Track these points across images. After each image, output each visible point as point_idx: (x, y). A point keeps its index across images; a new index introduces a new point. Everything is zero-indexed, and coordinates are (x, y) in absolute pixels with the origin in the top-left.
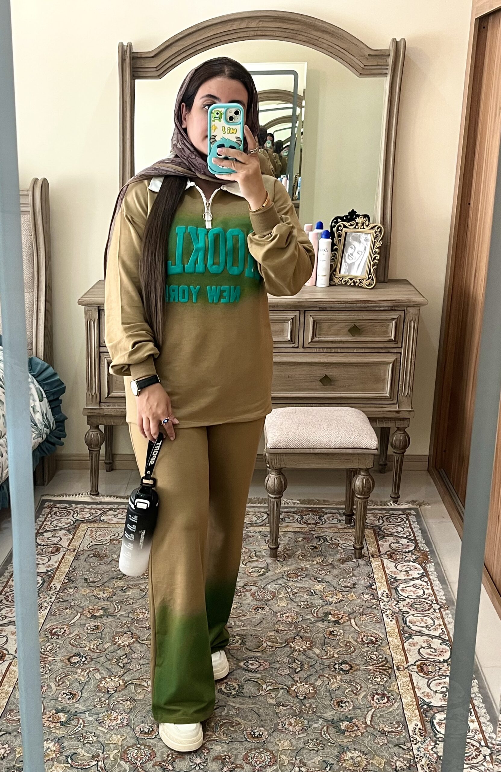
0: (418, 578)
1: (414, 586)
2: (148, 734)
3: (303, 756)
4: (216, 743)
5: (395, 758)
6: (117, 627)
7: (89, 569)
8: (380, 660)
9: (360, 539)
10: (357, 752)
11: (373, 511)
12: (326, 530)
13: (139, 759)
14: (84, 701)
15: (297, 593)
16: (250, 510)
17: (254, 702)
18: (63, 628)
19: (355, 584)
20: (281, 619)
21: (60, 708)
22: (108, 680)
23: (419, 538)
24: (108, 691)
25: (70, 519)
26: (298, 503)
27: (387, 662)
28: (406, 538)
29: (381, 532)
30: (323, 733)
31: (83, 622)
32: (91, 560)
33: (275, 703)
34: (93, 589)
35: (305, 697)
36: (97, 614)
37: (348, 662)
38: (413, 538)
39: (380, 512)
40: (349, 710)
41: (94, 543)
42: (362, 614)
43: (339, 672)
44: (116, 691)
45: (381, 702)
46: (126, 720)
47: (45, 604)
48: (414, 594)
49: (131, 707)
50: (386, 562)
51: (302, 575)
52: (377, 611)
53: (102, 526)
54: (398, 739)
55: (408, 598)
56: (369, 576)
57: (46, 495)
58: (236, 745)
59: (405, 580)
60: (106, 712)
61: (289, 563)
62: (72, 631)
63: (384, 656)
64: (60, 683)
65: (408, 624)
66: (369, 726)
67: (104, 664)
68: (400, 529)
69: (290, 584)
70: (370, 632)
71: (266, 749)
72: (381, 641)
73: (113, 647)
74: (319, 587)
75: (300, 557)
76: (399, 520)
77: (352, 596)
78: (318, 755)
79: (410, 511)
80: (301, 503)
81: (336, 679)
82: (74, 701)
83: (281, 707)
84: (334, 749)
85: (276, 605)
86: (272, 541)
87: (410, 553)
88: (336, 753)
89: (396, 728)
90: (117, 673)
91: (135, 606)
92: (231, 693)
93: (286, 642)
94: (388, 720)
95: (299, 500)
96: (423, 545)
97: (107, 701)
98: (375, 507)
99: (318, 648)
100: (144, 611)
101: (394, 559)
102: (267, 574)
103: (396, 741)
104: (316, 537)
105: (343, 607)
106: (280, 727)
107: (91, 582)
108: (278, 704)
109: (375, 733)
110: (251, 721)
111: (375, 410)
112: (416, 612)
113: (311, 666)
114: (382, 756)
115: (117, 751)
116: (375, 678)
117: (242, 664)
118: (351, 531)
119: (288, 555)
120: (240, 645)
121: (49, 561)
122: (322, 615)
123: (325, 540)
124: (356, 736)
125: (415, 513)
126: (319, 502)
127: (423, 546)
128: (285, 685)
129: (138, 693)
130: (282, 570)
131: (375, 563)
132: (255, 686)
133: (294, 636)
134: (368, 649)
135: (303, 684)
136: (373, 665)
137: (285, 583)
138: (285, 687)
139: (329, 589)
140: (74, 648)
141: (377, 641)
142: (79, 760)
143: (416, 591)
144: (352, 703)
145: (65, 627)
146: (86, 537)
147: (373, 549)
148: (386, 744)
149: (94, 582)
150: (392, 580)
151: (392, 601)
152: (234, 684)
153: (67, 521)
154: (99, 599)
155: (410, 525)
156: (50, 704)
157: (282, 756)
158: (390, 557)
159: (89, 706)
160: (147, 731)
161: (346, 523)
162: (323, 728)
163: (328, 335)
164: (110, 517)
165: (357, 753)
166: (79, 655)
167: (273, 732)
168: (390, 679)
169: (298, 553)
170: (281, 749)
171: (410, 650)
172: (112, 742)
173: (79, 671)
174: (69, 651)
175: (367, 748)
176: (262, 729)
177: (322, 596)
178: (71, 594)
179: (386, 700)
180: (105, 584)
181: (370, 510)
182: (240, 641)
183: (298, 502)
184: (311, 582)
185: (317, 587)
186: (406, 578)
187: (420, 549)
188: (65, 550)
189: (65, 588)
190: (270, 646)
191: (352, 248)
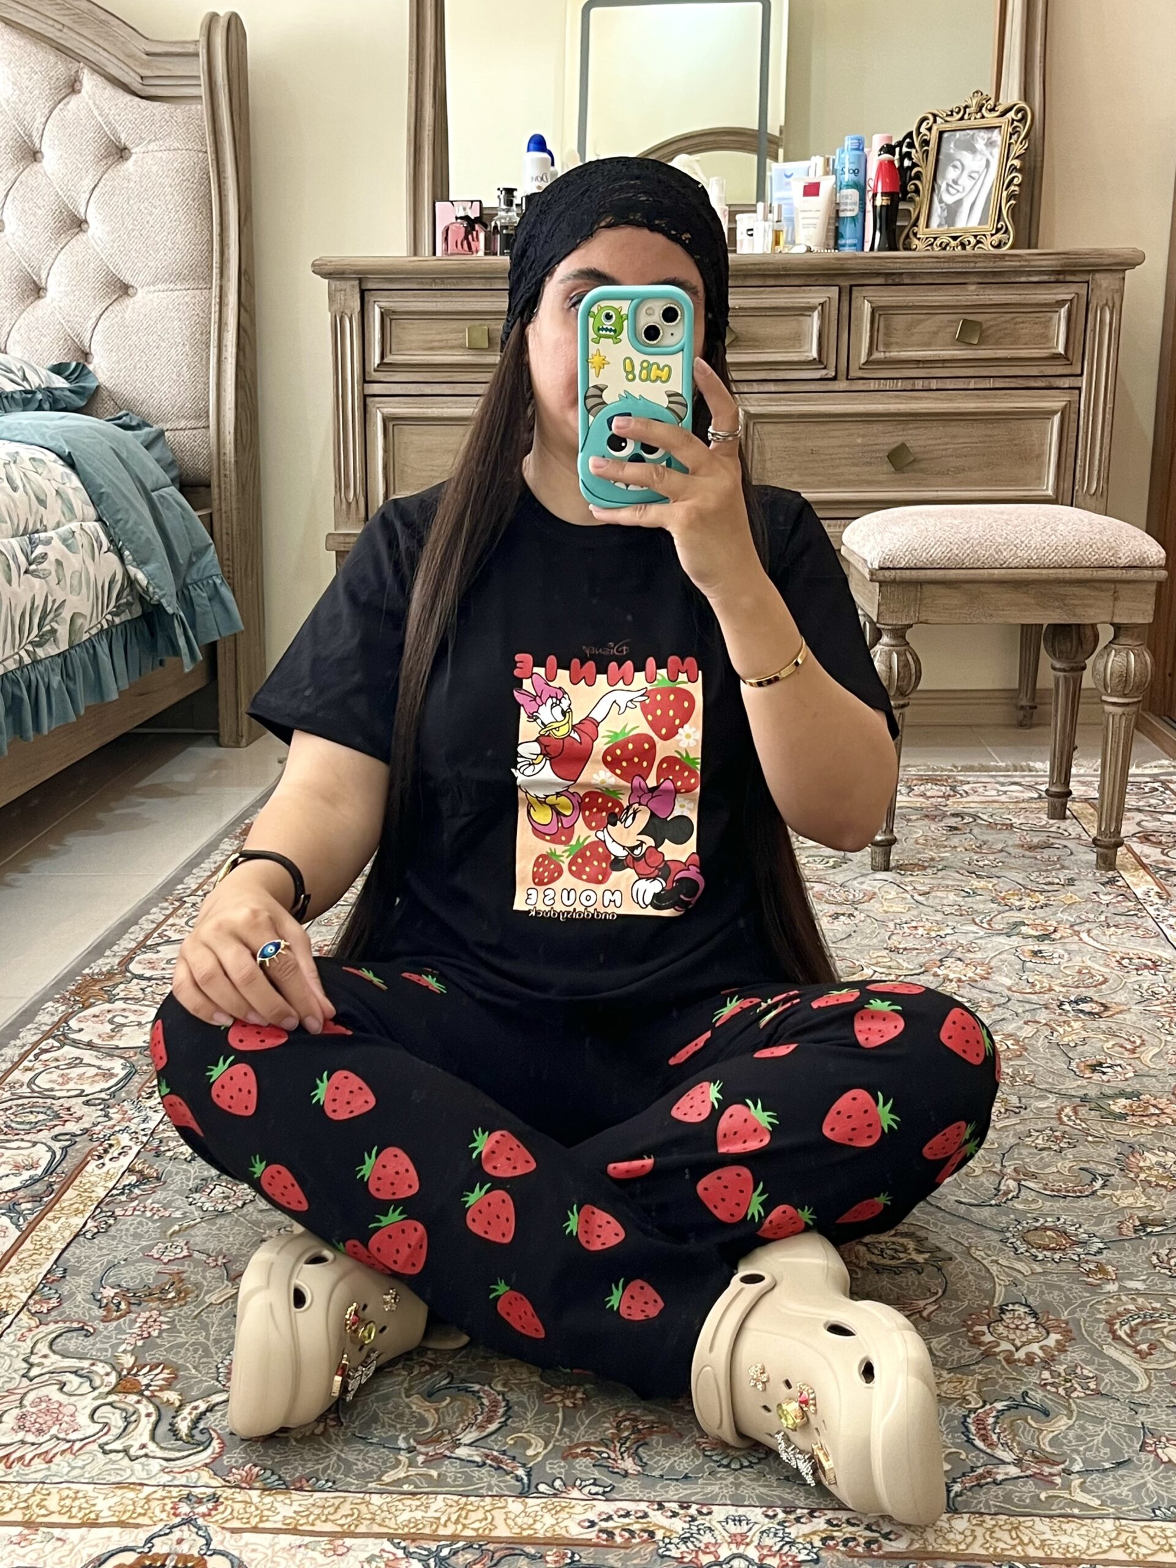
3: (1022, 1159)
84: (1104, 1148)
88: (1112, 1154)
163: (906, 345)
191: (955, 167)
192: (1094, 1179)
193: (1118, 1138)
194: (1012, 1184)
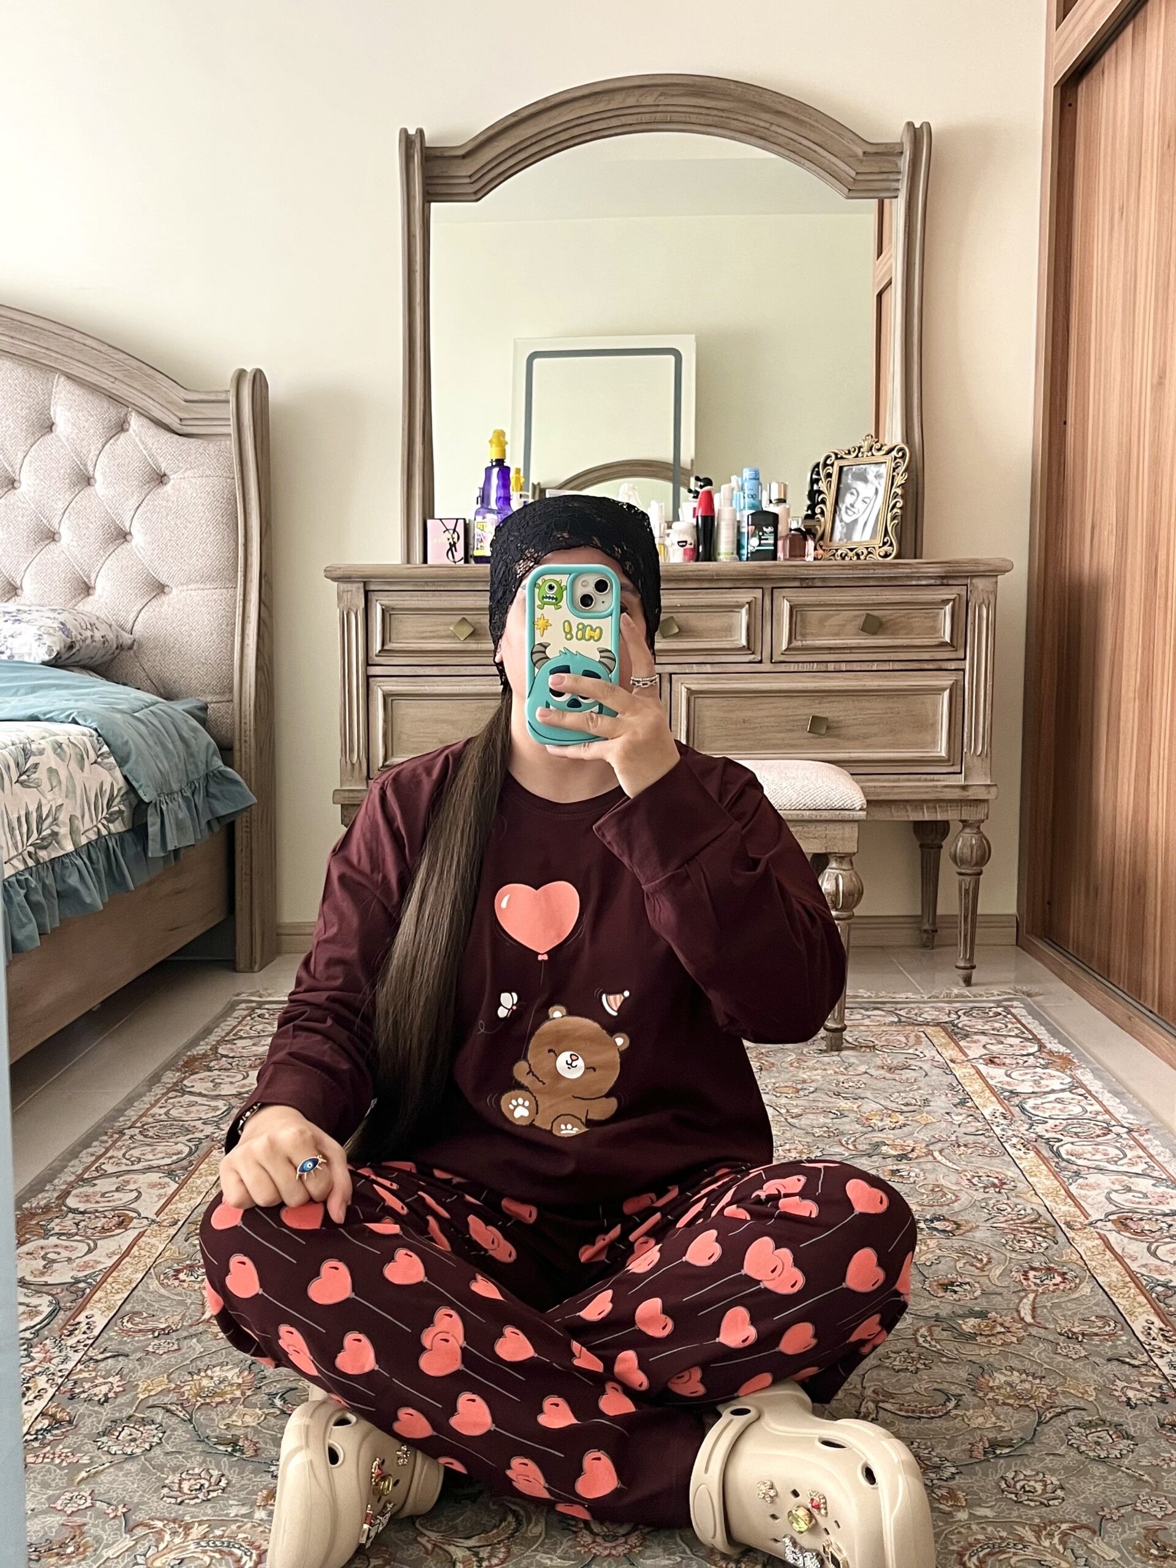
1: (1060, 1101)
5: (1121, 1384)
10: (1017, 1373)
45: (1047, 1282)
52: (990, 1140)
65: (1065, 1156)
66: (1030, 1325)
70: (983, 1171)
74: (848, 1106)
84: (957, 1368)
88: (966, 1376)
89: (1100, 1328)
103: (1109, 1353)
109: (1052, 1339)
116: (1019, 1242)
141: (1004, 1184)
150: (1008, 1094)
163: (820, 635)
165: (1018, 1376)
168: (1057, 1243)
171: (1086, 1197)
179: (1058, 1279)
191: (852, 494)
192: (949, 1400)
193: (970, 1358)
194: (871, 1405)
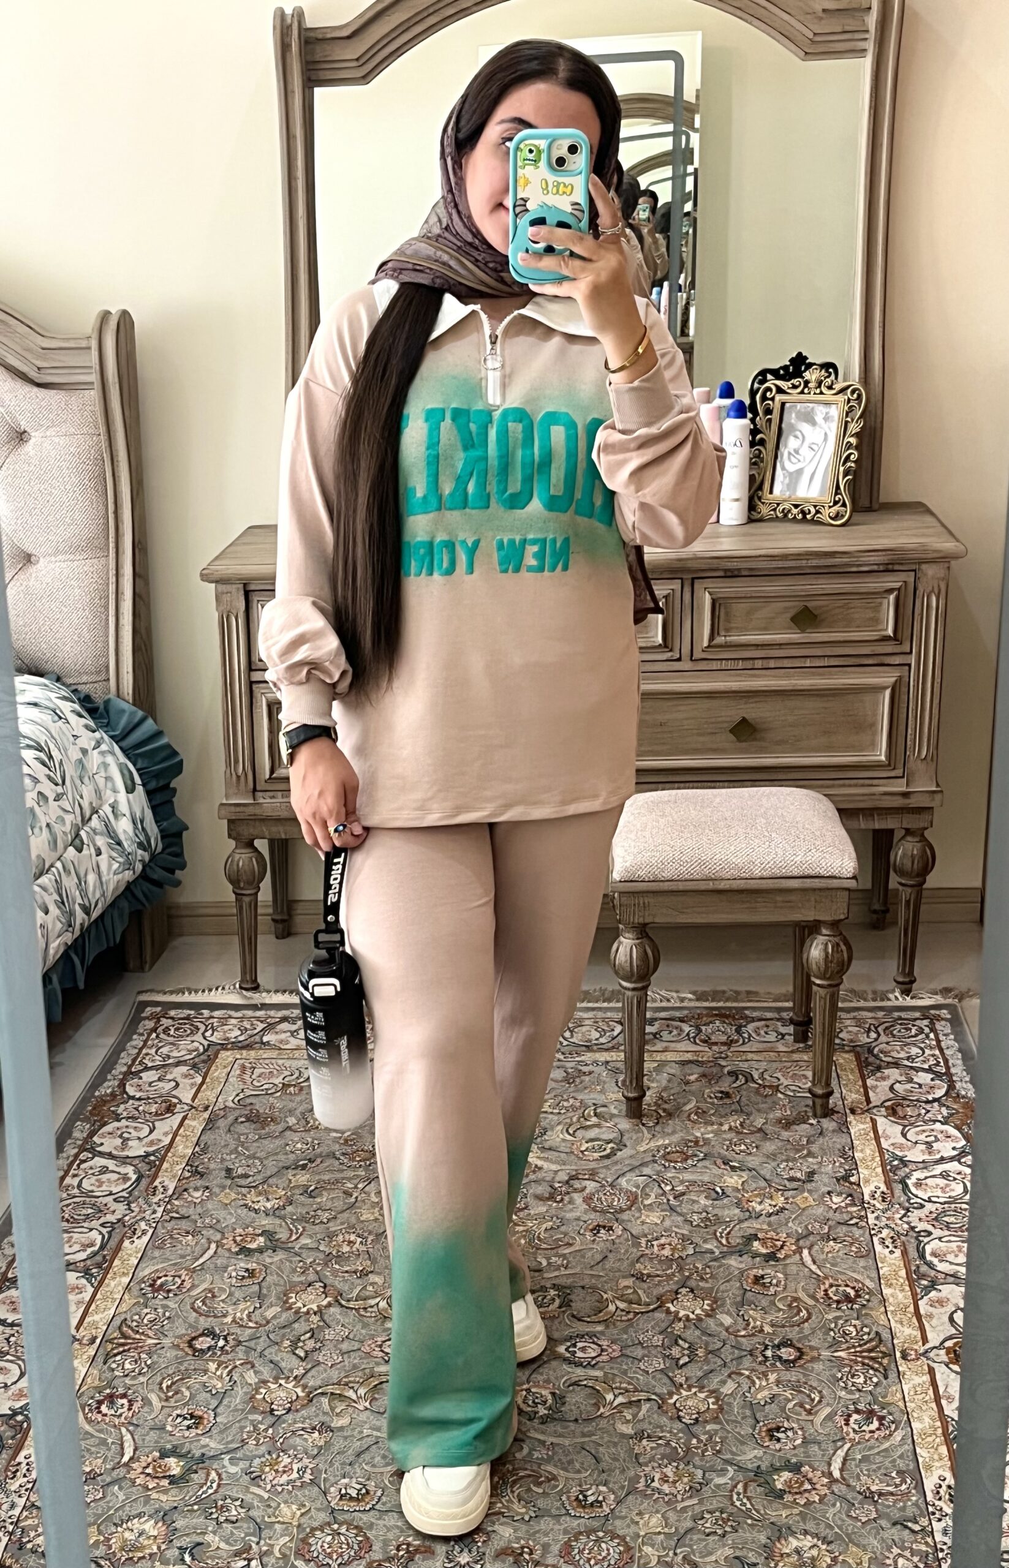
0: (952, 1159)
1: (945, 1175)
2: (357, 1500)
3: (691, 1546)
4: (503, 1520)
5: (896, 1551)
6: (294, 1271)
7: (236, 1148)
8: (865, 1337)
9: (824, 1075)
10: (809, 1537)
11: (855, 1014)
12: (750, 1056)
13: (335, 1557)
14: (221, 1432)
15: (683, 1194)
16: (585, 1015)
17: (586, 1430)
18: (180, 1277)
19: (811, 1174)
20: (647, 1252)
21: (169, 1446)
22: (273, 1386)
23: (958, 1070)
24: (272, 1410)
25: (198, 1042)
26: (690, 1000)
27: (881, 1341)
28: (929, 1070)
29: (871, 1059)
30: (735, 1497)
31: (219, 1262)
32: (241, 1129)
33: (633, 1432)
34: (244, 1191)
35: (697, 1420)
36: (253, 1246)
37: (795, 1342)
38: (944, 1071)
39: (870, 1015)
40: (795, 1448)
41: (248, 1093)
42: (827, 1238)
43: (773, 1365)
44: (289, 1410)
45: (864, 1428)
46: (309, 1471)
47: (143, 1226)
48: (944, 1191)
49: (322, 1443)
50: (882, 1123)
51: (696, 1156)
52: (861, 1231)
53: (265, 1056)
54: (903, 1509)
55: (929, 1201)
56: (843, 1154)
57: (146, 991)
58: (545, 1524)
59: (923, 1162)
60: (267, 1456)
61: (669, 1130)
62: (196, 1283)
63: (874, 1329)
64: (170, 1394)
65: (929, 1258)
66: (836, 1481)
67: (266, 1353)
68: (915, 1051)
69: (669, 1175)
70: (843, 1277)
71: (611, 1531)
72: (867, 1297)
73: (284, 1315)
74: (733, 1180)
75: (694, 1117)
76: (914, 1032)
77: (805, 1199)
78: (724, 1545)
79: (937, 1012)
80: (698, 1000)
81: (767, 1380)
82: (200, 1432)
83: (644, 1442)
84: (759, 1531)
85: (638, 1222)
86: (631, 1082)
87: (936, 1104)
88: (763, 1539)
89: (897, 1486)
90: (291, 1371)
91: (333, 1227)
92: (536, 1413)
93: (658, 1299)
94: (879, 1468)
95: (694, 993)
96: (965, 1085)
97: (270, 1431)
98: (862, 1004)
99: (728, 1313)
100: (353, 1237)
101: (900, 1118)
102: (619, 1153)
103: (896, 1515)
104: (729, 1073)
105: (786, 1224)
106: (641, 1485)
107: (239, 1177)
108: (640, 1436)
109: (849, 1497)
110: (579, 1472)
111: (852, 792)
112: (947, 1233)
113: (711, 1352)
114: (864, 1546)
115: (287, 1539)
116: (853, 1377)
117: (561, 1349)
118: (806, 1058)
119: (667, 1112)
120: (560, 1307)
121: (151, 1132)
122: (738, 1241)
123: (749, 1078)
124: (808, 1503)
125: (949, 1016)
126: (736, 996)
127: (966, 1088)
128: (655, 1394)
129: (337, 1415)
130: (652, 1144)
131: (858, 1126)
132: (589, 1396)
133: (675, 1287)
134: (839, 1313)
135: (694, 1390)
136: (848, 1348)
137: (658, 1173)
138: (654, 1397)
139: (754, 1185)
140: (202, 1319)
141: (859, 1296)
142: (208, 1558)
143: (947, 1186)
144: (800, 1432)
145: (183, 1273)
146: (231, 1080)
147: (853, 1097)
148: (875, 1520)
149: (246, 1176)
150: (896, 1163)
151: (893, 1210)
152: (544, 1392)
153: (190, 1045)
154: (256, 1211)
155: (938, 1041)
156: (147, 1438)
157: (644, 1548)
158: (892, 1112)
159: (232, 1441)
160: (354, 1494)
161: (796, 1041)
162: (735, 1486)
163: (746, 630)
164: (283, 1036)
165: (808, 1541)
166: (210, 1333)
167: (627, 1495)
168: (886, 1378)
169: (687, 1107)
170: (642, 1533)
171: (930, 1316)
172: (280, 1519)
173: (212, 1366)
174: (190, 1326)
175: (832, 1528)
176: (603, 1489)
177: (740, 1200)
178: (198, 1201)
179: (875, 1424)
180: (270, 1181)
181: (848, 1010)
182: (557, 1302)
183: (690, 996)
184: (716, 1171)
185: (729, 1180)
186: (926, 1157)
187: (958, 1095)
188: (186, 1108)
189: (185, 1190)
190: (622, 1310)
191: (796, 437)
193: (772, 1519)
